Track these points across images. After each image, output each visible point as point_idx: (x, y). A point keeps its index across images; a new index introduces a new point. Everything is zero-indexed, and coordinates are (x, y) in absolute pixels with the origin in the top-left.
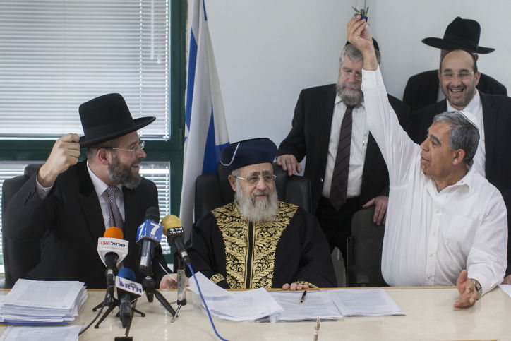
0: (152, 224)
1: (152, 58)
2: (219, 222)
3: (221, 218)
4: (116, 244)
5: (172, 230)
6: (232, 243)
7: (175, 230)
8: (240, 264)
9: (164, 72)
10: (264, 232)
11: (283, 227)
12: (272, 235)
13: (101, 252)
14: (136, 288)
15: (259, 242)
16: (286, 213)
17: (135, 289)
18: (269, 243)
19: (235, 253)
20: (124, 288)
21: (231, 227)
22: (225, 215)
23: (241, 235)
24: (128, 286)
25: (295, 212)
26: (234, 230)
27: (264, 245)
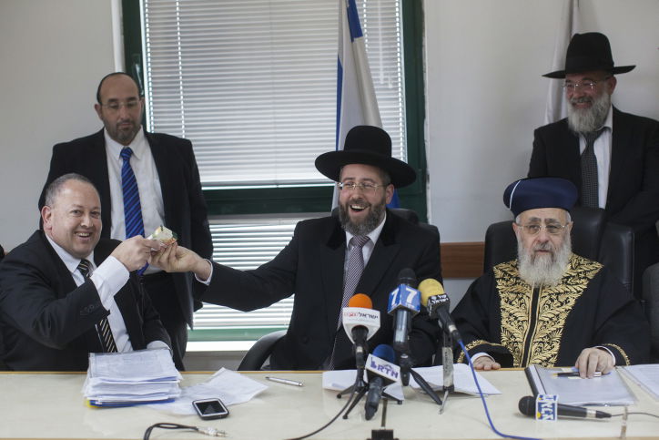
0: (408, 289)
1: (382, 82)
2: (500, 285)
3: (503, 279)
4: (365, 315)
5: (434, 298)
6: (511, 315)
7: (438, 299)
8: (516, 342)
9: (397, 99)
10: (552, 301)
11: (579, 292)
12: (562, 304)
13: (347, 325)
14: (391, 371)
15: (545, 315)
16: (585, 272)
17: (390, 373)
18: (558, 315)
19: (513, 328)
20: (375, 370)
21: (512, 292)
22: (509, 275)
23: (521, 304)
24: (381, 368)
25: (597, 271)
26: (515, 296)
27: (551, 319)
